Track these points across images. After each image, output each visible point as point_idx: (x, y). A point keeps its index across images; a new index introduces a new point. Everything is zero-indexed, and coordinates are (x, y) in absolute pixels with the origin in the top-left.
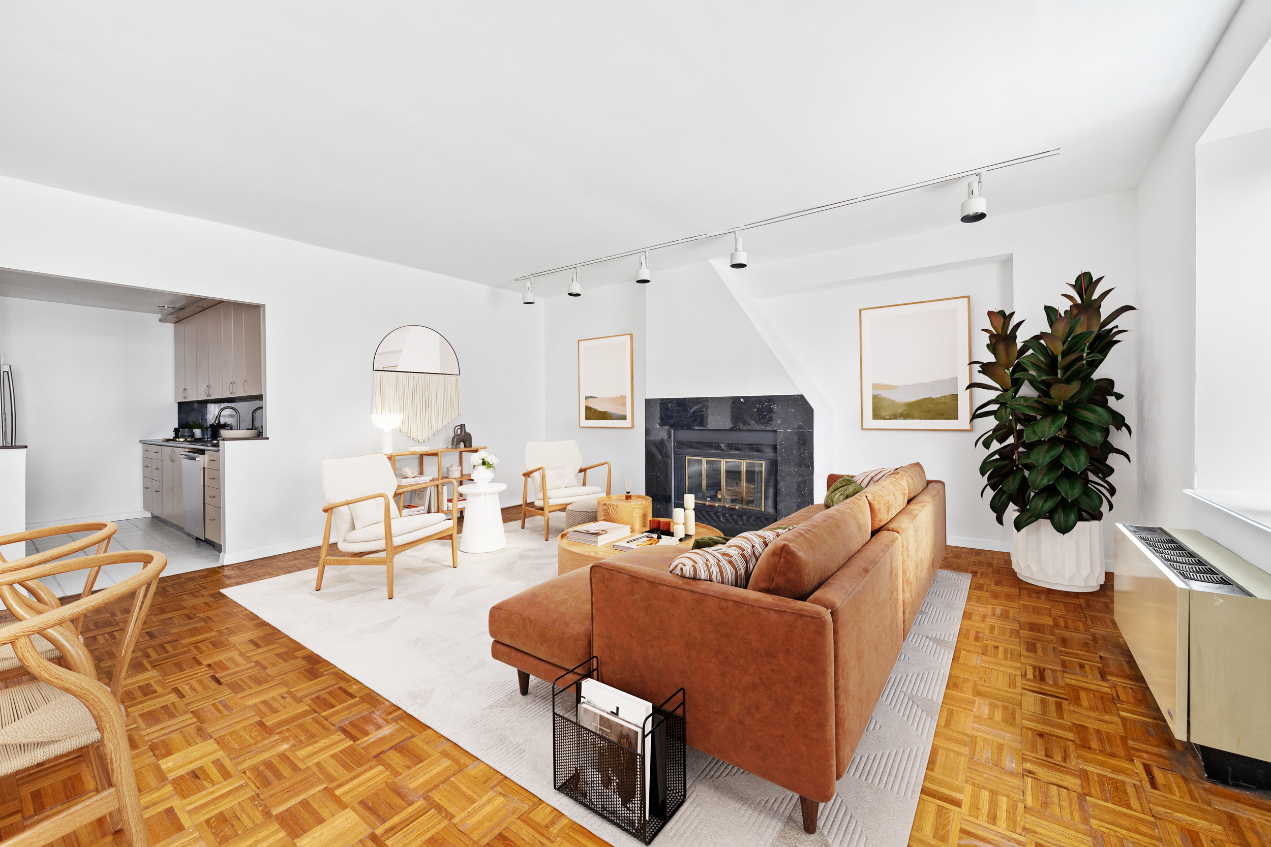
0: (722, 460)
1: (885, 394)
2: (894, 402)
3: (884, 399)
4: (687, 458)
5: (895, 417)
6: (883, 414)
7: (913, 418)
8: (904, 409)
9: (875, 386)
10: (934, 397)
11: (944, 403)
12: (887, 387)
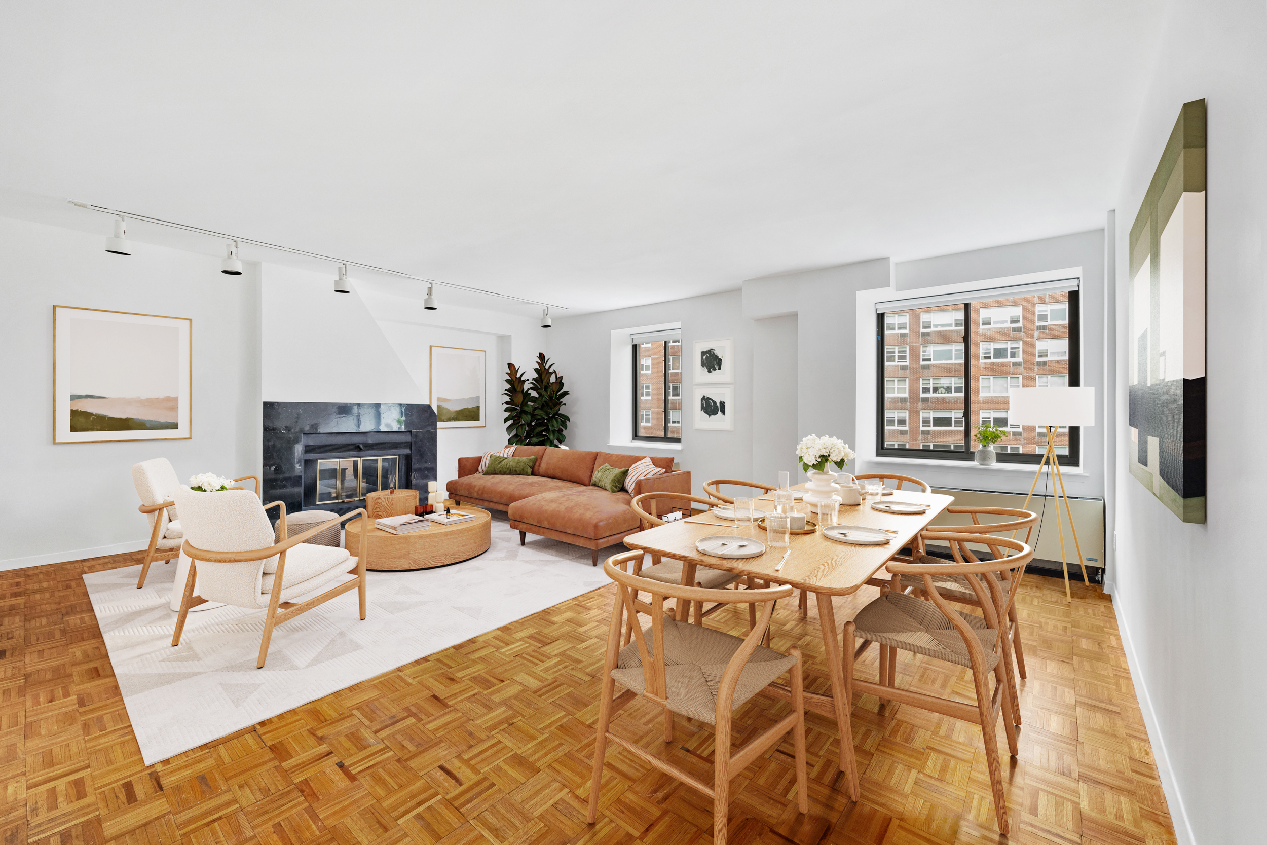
0: (359, 459)
1: (445, 405)
2: (449, 410)
3: (444, 408)
4: (319, 461)
5: (449, 420)
6: (443, 418)
7: (459, 420)
8: (454, 414)
9: (439, 399)
10: (469, 407)
11: (474, 411)
12: (446, 400)
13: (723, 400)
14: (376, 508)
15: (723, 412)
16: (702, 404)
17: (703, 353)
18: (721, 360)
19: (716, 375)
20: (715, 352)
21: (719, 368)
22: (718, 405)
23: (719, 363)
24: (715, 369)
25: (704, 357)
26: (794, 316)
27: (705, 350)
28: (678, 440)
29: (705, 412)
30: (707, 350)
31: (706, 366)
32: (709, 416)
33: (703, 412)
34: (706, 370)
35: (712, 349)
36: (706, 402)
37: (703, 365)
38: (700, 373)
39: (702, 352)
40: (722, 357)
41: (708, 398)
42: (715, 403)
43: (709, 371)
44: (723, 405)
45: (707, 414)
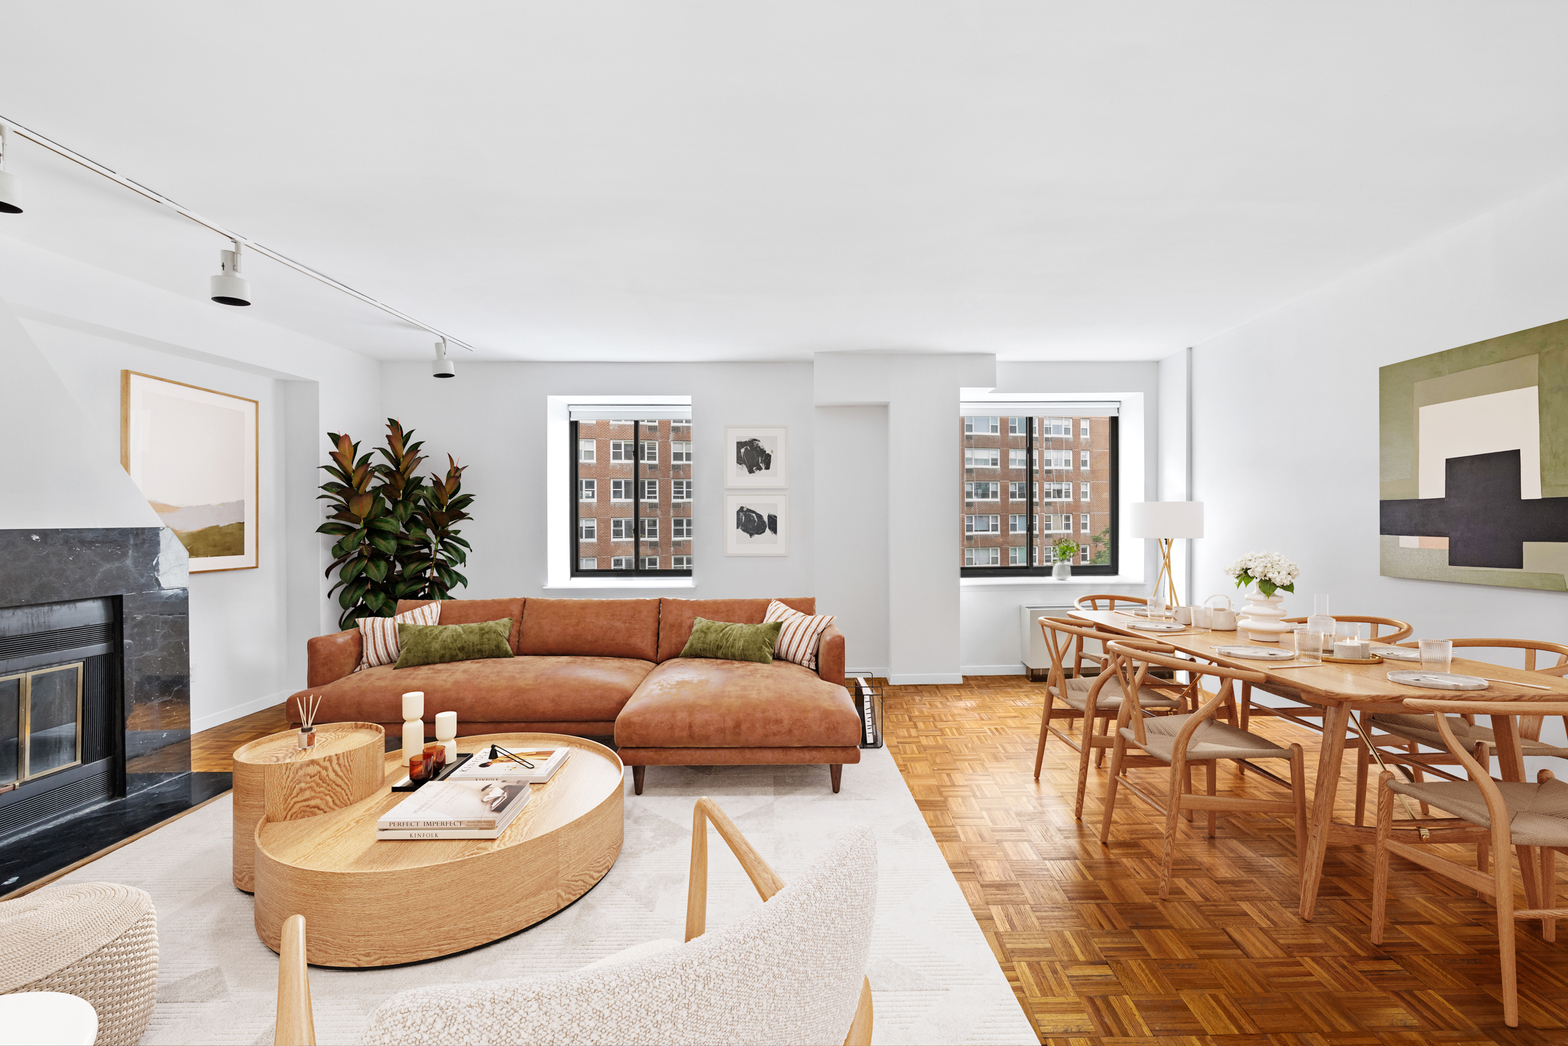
7: (198, 555)
10: (221, 525)
11: (232, 533)
13: (773, 513)
14: (302, 790)
15: (774, 530)
16: (739, 519)
17: (740, 445)
18: (769, 456)
19: (761, 477)
20: (760, 444)
21: (768, 468)
22: (766, 519)
23: (767, 460)
24: (760, 469)
25: (743, 450)
26: (884, 407)
27: (743, 440)
28: (688, 573)
29: (744, 530)
30: (747, 439)
31: (745, 463)
32: (751, 535)
33: (740, 530)
34: (745, 468)
35: (755, 440)
36: (745, 515)
37: (740, 460)
38: (737, 475)
39: (738, 443)
40: (772, 452)
41: (748, 510)
42: (760, 517)
43: (751, 471)
44: (773, 520)
45: (748, 532)
